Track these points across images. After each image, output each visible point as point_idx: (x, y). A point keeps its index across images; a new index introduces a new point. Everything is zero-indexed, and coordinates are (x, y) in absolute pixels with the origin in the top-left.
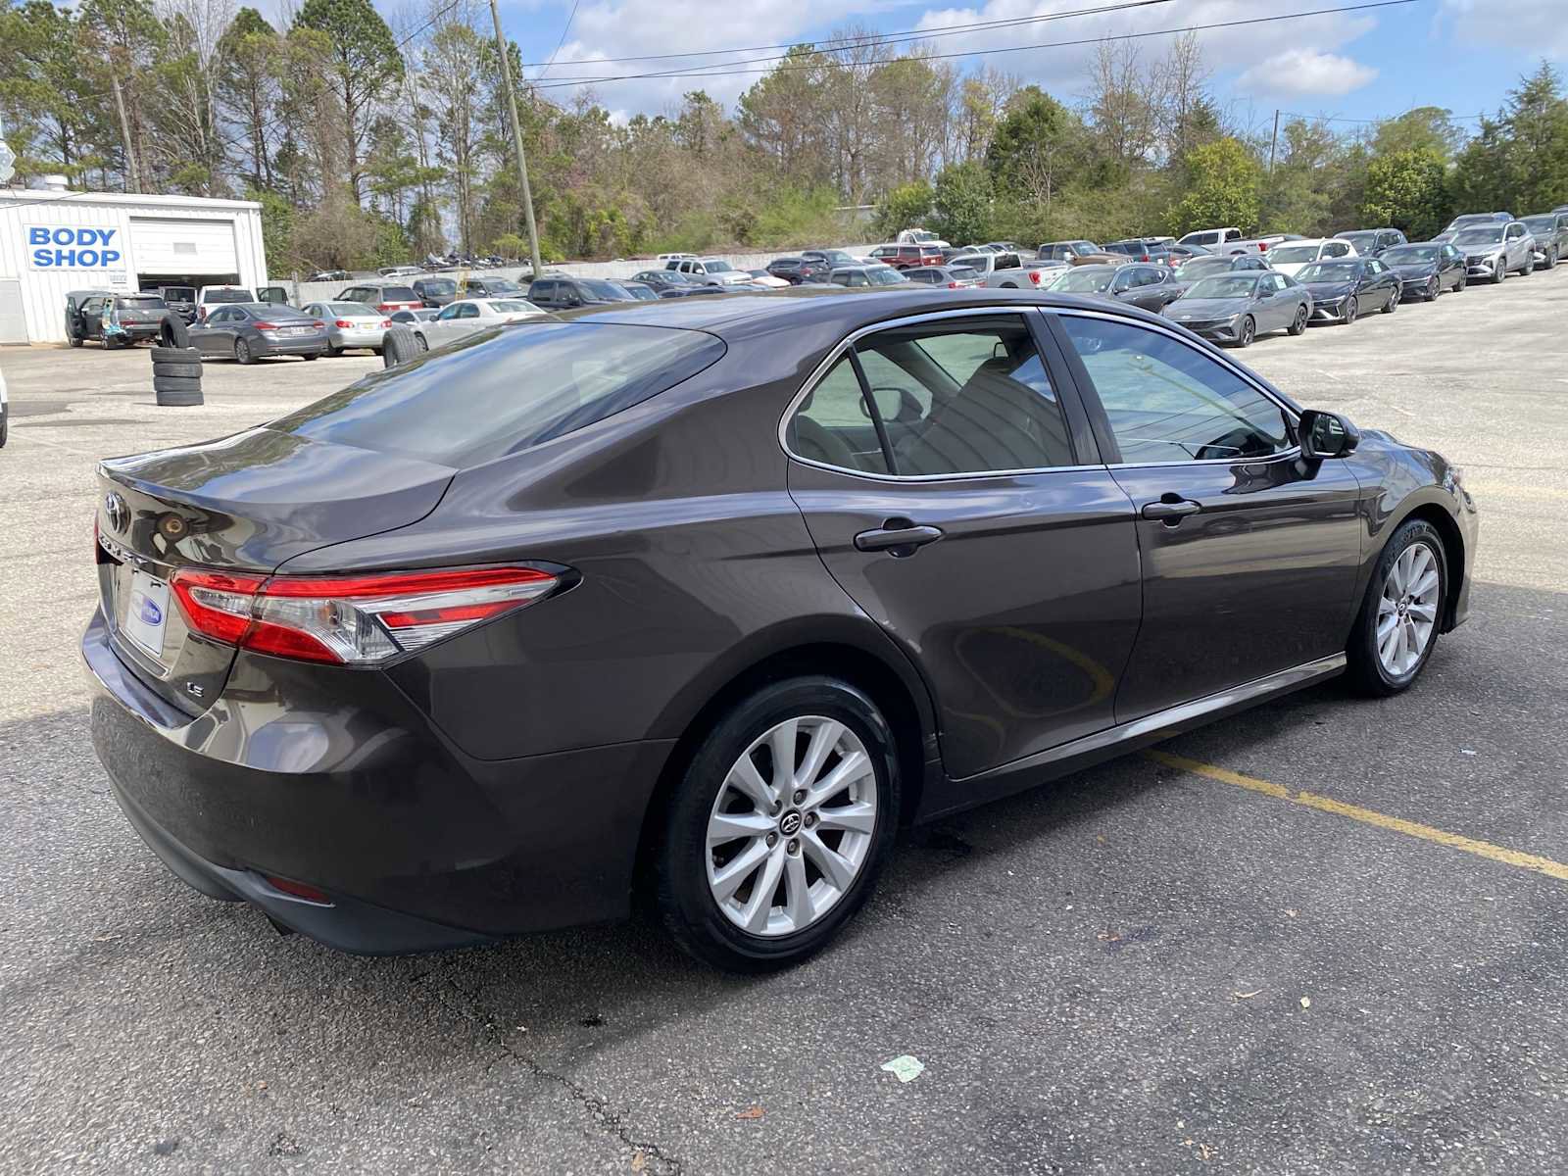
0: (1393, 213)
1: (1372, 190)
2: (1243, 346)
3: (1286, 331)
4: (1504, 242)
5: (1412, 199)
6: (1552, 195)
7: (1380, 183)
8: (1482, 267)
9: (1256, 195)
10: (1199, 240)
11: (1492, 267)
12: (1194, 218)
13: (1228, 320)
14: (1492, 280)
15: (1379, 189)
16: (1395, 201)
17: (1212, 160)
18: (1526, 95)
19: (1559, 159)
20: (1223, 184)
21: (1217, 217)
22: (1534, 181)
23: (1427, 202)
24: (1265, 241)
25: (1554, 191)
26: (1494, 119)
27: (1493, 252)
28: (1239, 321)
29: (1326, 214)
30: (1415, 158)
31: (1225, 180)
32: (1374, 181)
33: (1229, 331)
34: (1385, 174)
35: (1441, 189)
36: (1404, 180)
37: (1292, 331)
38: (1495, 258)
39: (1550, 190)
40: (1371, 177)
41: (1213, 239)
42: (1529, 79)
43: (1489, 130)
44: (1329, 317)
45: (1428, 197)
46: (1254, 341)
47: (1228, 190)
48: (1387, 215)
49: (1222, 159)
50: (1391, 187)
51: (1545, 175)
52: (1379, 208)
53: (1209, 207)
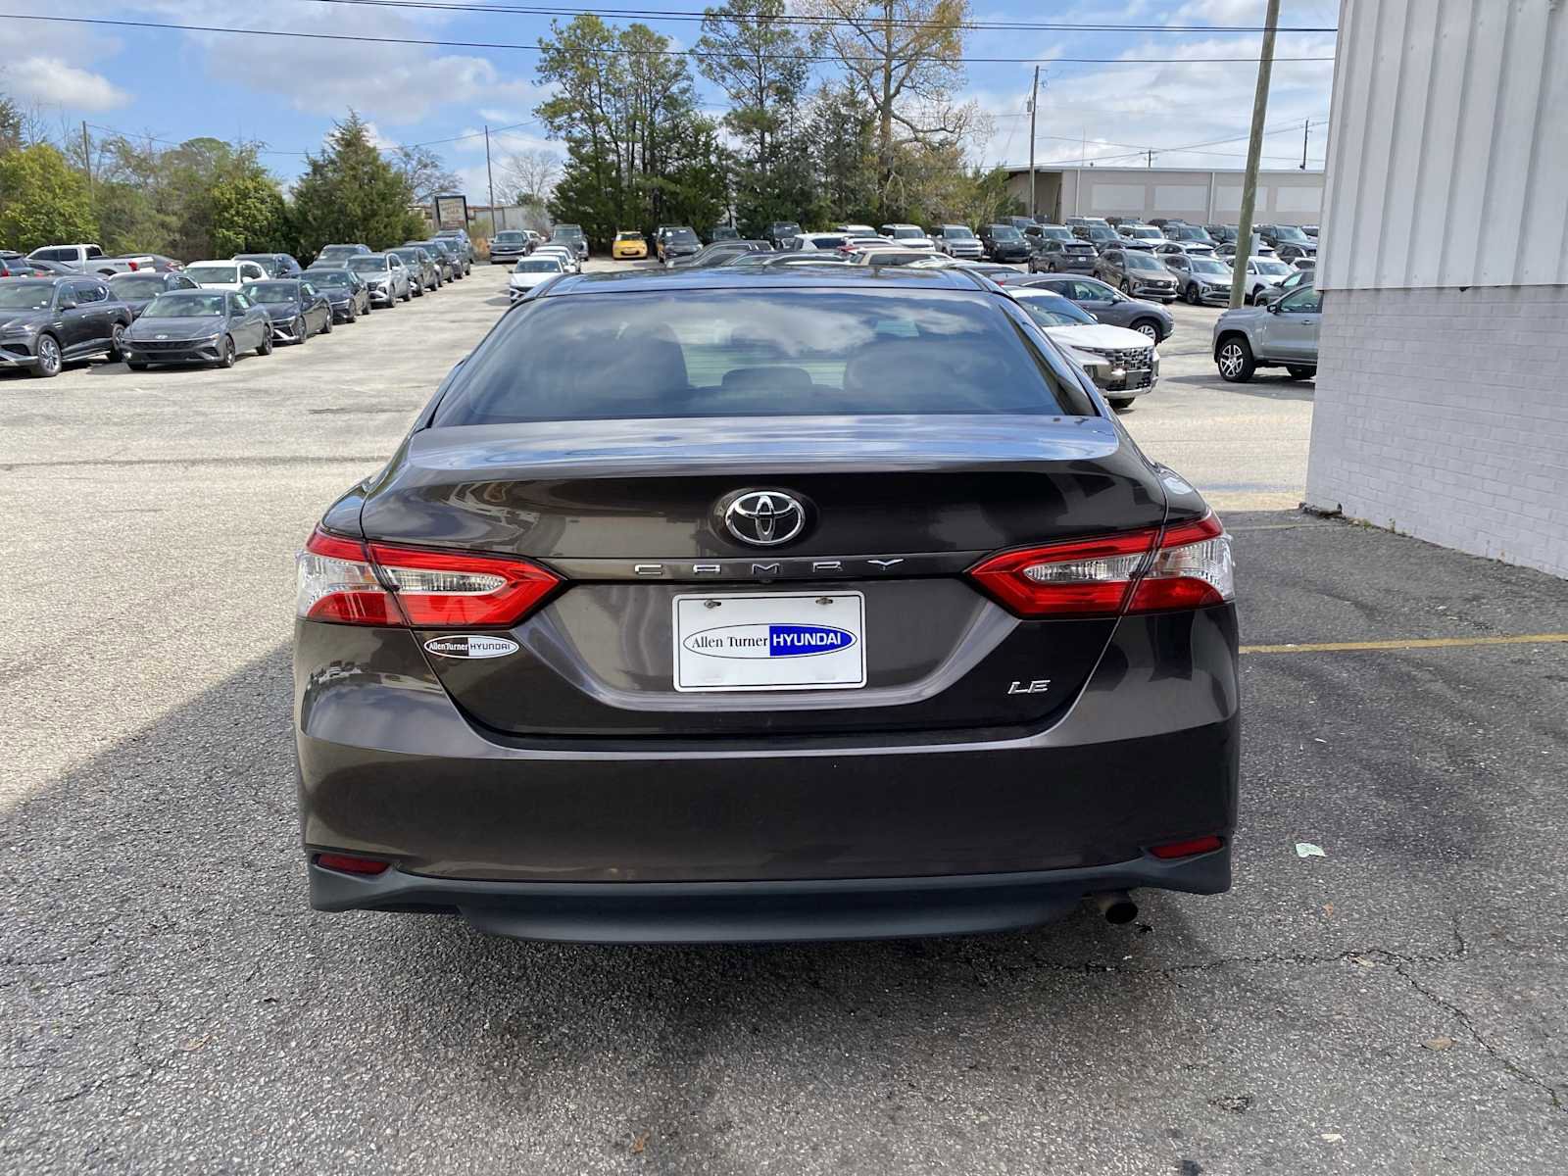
0: (246, 239)
1: (220, 214)
2: (228, 367)
3: (255, 351)
4: (390, 271)
5: (261, 227)
6: (384, 231)
7: (226, 208)
8: (377, 292)
9: (91, 210)
10: (55, 256)
11: (385, 292)
12: (24, 231)
13: (209, 340)
14: (389, 305)
15: (226, 214)
16: (246, 228)
17: (30, 168)
18: (343, 139)
19: (383, 199)
20: (50, 196)
21: (52, 232)
22: (366, 219)
23: (276, 231)
24: (135, 260)
25: (385, 227)
26: (320, 159)
27: (384, 279)
28: (221, 339)
29: (177, 236)
30: (255, 188)
31: (51, 190)
32: (221, 207)
33: (212, 351)
34: (229, 200)
35: (286, 219)
36: (250, 208)
37: (262, 351)
38: (386, 284)
39: (382, 226)
40: (216, 202)
41: (73, 255)
42: (343, 125)
43: (317, 168)
44: (285, 337)
45: (275, 226)
46: (236, 360)
47: (58, 204)
48: (241, 240)
49: (43, 167)
50: (238, 213)
51: (374, 214)
52: (231, 233)
53: (39, 220)
